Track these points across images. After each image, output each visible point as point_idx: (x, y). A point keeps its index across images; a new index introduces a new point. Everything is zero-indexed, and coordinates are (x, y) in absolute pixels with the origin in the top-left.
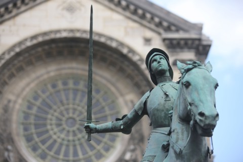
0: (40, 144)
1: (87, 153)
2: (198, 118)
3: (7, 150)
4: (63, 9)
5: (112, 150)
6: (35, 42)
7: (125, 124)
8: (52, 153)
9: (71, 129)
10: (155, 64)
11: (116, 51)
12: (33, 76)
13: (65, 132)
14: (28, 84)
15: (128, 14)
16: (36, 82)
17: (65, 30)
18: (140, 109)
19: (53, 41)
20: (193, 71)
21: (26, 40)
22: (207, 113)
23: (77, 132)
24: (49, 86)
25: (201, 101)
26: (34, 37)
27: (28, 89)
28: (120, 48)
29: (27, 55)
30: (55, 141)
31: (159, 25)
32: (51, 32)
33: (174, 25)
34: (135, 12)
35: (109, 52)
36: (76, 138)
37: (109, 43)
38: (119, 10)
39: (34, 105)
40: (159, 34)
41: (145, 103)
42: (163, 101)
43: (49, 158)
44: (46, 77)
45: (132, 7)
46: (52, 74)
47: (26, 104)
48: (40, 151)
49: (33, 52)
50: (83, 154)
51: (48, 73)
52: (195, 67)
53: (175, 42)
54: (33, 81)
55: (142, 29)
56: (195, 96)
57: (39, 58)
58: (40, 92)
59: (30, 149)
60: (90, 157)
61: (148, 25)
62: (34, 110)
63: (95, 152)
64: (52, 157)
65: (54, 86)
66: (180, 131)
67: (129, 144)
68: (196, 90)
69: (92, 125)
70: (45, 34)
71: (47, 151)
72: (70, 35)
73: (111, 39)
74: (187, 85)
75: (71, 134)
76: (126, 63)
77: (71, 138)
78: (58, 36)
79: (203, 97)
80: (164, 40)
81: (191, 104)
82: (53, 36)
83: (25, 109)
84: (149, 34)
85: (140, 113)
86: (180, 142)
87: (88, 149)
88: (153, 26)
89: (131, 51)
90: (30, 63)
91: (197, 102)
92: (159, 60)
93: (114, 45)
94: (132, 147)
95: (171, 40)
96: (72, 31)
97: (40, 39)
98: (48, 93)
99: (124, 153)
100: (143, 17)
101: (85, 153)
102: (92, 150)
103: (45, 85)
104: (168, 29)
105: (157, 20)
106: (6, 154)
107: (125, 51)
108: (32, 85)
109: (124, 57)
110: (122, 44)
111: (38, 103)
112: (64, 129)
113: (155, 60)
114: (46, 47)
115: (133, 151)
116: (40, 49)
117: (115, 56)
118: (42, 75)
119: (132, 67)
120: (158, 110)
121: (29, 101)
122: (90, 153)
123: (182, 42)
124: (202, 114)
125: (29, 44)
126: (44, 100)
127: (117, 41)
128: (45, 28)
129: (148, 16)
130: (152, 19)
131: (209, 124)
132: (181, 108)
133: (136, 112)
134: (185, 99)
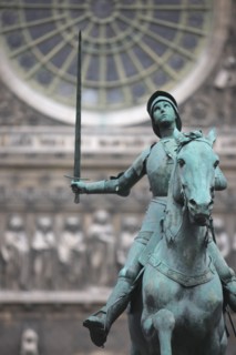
0: (37, 52)
1: (136, 72)
2: (190, 205)
5: (188, 65)
7: (121, 185)
8: (62, 72)
9: (103, 21)
10: (157, 113)
13: (90, 27)
18: (139, 168)
20: (190, 144)
22: (198, 202)
23: (115, 26)
25: (194, 185)
30: (69, 45)
36: (112, 40)
41: (145, 163)
42: (164, 164)
43: (56, 81)
50: (128, 75)
52: (193, 139)
56: (188, 177)
59: (16, 63)
60: (142, 79)
63: (152, 69)
64: (63, 79)
66: (173, 214)
67: (225, 52)
68: (191, 170)
69: (80, 184)
71: (51, 67)
74: (182, 162)
75: (103, 30)
77: (102, 40)
79: (196, 180)
81: (184, 187)
85: (139, 173)
86: (173, 228)
87: (137, 63)
91: (190, 186)
92: (162, 108)
99: (214, 74)
101: (131, 71)
102: (145, 67)
112: (88, 20)
113: (159, 108)
120: (157, 175)
122: (143, 72)
124: (193, 202)
131: (201, 214)
132: (176, 188)
133: (134, 172)
134: (179, 179)
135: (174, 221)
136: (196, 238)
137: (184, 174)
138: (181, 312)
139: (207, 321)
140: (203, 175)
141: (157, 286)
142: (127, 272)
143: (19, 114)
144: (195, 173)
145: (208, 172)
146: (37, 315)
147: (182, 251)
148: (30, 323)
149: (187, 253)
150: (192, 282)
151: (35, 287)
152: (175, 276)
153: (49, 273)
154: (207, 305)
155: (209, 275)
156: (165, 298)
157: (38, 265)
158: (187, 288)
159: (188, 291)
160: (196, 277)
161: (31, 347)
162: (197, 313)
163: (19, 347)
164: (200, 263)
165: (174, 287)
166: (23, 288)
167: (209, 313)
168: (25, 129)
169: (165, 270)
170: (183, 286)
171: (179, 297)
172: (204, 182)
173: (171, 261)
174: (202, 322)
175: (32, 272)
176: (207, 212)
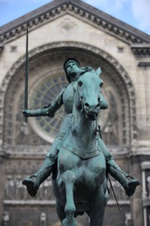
0: (46, 122)
2: (85, 107)
3: (23, 125)
4: (62, 27)
6: (42, 50)
7: (49, 111)
8: (54, 128)
11: (98, 56)
12: (41, 74)
14: (37, 80)
15: (107, 31)
16: (43, 78)
17: (63, 42)
18: (59, 100)
19: (55, 49)
20: (86, 74)
21: (36, 49)
22: (90, 104)
24: (52, 81)
25: (88, 95)
26: (41, 47)
27: (37, 84)
28: (101, 54)
29: (36, 59)
30: (56, 119)
31: (129, 38)
32: (53, 43)
33: (139, 38)
34: (112, 29)
35: (93, 57)
37: (93, 50)
38: (101, 28)
39: (42, 94)
40: (129, 44)
41: (62, 96)
43: (52, 131)
44: (50, 74)
45: (110, 26)
46: (54, 73)
47: (36, 93)
48: (45, 127)
49: (41, 57)
51: (51, 71)
52: (87, 71)
53: (140, 50)
54: (40, 78)
55: (117, 41)
56: (85, 92)
57: (45, 62)
58: (45, 85)
59: (39, 125)
61: (121, 38)
62: (42, 98)
64: (54, 130)
65: (55, 81)
66: (76, 116)
67: (107, 121)
69: (28, 111)
70: (49, 45)
71: (50, 126)
72: (67, 45)
73: (95, 48)
74: (81, 84)
76: (106, 65)
78: (58, 46)
80: (132, 48)
81: (82, 98)
82: (54, 46)
83: (35, 97)
84: (122, 44)
85: (59, 103)
86: (75, 124)
88: (124, 39)
89: (109, 56)
90: (39, 65)
92: (72, 66)
93: (97, 52)
94: (110, 124)
95: (137, 48)
96: (68, 42)
97: (46, 48)
98: (51, 86)
99: (104, 128)
100: (117, 32)
103: (49, 80)
104: (135, 41)
105: (127, 34)
106: (22, 128)
107: (105, 56)
108: (40, 80)
109: (104, 60)
110: (103, 52)
111: (45, 93)
114: (50, 54)
115: (110, 126)
116: (45, 55)
117: (98, 60)
118: (47, 74)
119: (110, 68)
121: (38, 92)
123: (145, 50)
125: (38, 52)
126: (48, 91)
127: (99, 49)
128: (49, 40)
129: (121, 32)
130: (124, 34)
131: (92, 112)
132: (77, 100)
133: (57, 102)
134: (79, 94)
135: (76, 120)
136: (89, 130)
137: (82, 90)
138: (80, 174)
139: (96, 179)
140: (93, 90)
141: (66, 158)
142: (50, 155)
143: (39, 142)
144: (89, 89)
145: (96, 88)
146: (45, 208)
147: (81, 137)
148: (43, 211)
149: (84, 139)
150: (87, 156)
151: (45, 199)
152: (77, 152)
153: (49, 194)
154: (96, 170)
155: (97, 152)
156: (71, 166)
157: (46, 192)
158: (84, 160)
159: (85, 162)
160: (89, 153)
161: (43, 219)
162: (90, 174)
163: (40, 218)
164: (92, 145)
165: (76, 159)
166: (41, 199)
167: (97, 175)
168: (42, 147)
169: (71, 149)
170: (82, 159)
171: (79, 165)
172: (94, 93)
173: (75, 143)
174: (93, 180)
175: (44, 194)
176: (96, 111)
